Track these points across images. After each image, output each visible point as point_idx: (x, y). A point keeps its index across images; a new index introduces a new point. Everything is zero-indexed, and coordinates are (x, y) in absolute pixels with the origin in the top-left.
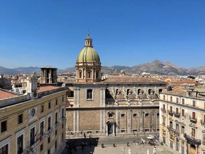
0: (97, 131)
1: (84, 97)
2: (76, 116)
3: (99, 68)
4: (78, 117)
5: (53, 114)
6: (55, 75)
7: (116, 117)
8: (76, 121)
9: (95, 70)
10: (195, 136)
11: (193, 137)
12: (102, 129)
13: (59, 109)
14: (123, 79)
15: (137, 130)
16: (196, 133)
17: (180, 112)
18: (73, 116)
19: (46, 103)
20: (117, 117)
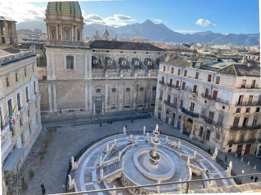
0: (81, 109)
1: (62, 67)
2: (52, 91)
3: (82, 26)
4: (55, 92)
5: (23, 88)
6: (14, 32)
7: (105, 92)
8: (53, 98)
9: (76, 28)
10: (193, 110)
11: (191, 111)
12: (89, 106)
13: (30, 81)
14: (114, 43)
15: (129, 106)
16: (195, 107)
17: (181, 85)
18: (47, 91)
19: (11, 74)
20: (107, 92)
